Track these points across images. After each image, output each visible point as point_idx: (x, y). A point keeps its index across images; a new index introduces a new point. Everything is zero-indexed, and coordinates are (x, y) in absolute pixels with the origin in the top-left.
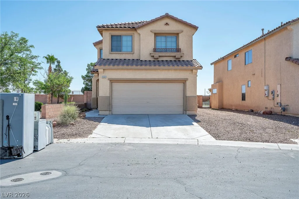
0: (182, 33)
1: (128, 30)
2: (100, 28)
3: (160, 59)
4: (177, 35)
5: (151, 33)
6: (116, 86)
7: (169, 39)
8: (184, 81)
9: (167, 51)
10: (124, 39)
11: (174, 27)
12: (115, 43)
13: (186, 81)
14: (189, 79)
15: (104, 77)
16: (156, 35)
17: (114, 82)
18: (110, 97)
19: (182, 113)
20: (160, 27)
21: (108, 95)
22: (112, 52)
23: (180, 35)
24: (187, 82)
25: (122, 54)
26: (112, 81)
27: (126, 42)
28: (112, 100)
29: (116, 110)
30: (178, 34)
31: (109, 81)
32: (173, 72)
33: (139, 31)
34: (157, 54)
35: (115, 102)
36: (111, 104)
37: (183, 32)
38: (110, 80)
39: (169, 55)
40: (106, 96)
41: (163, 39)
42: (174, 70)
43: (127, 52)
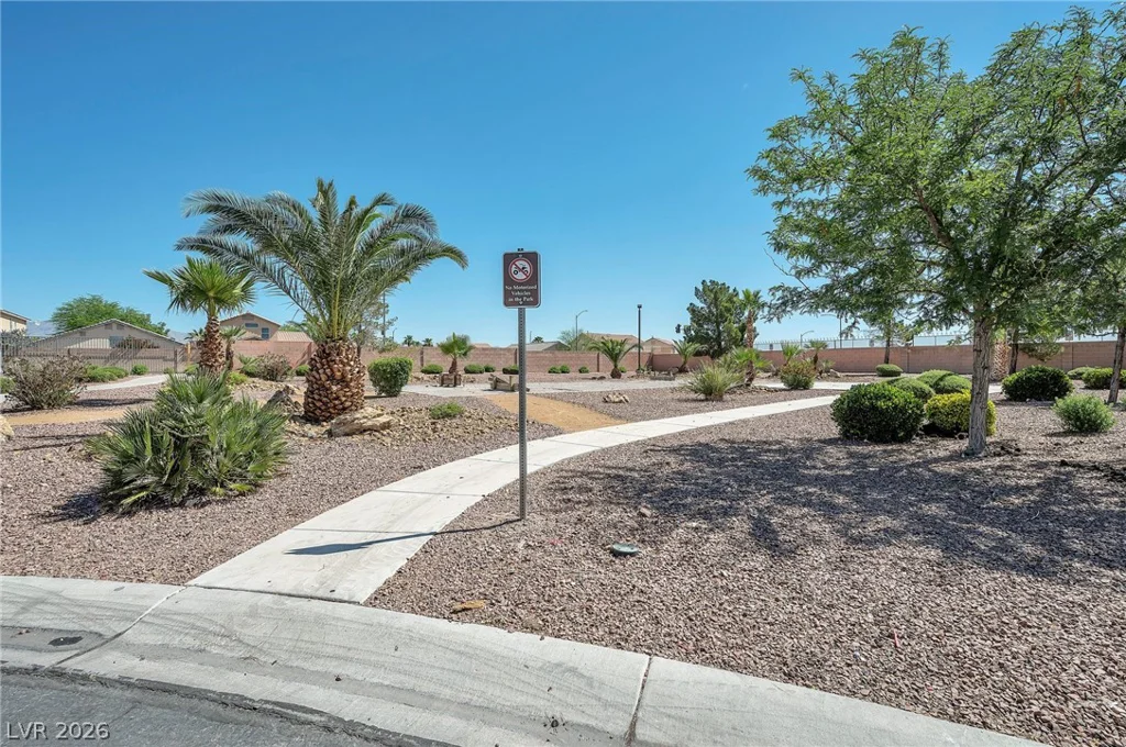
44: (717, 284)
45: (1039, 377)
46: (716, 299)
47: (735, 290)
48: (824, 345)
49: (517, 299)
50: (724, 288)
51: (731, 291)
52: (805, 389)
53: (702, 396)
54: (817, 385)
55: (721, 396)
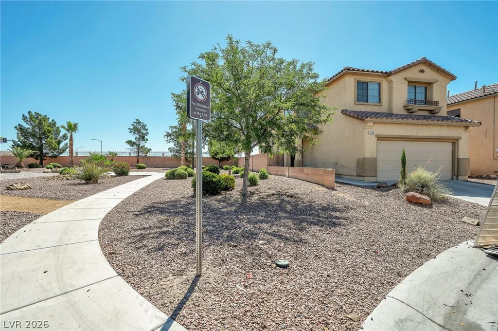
0: (436, 83)
4: (430, 84)
5: (405, 81)
8: (455, 139)
10: (370, 86)
11: (429, 75)
13: (457, 140)
14: (462, 138)
15: (372, 133)
16: (411, 83)
19: (450, 178)
20: (414, 74)
21: (375, 156)
23: (435, 85)
24: (460, 142)
25: (367, 106)
27: (372, 90)
30: (433, 84)
37: (438, 82)
42: (447, 126)
43: (374, 103)
44: (40, 115)
45: (213, 168)
46: (40, 123)
47: (53, 121)
48: (116, 154)
49: (198, 113)
50: (45, 118)
51: (50, 121)
52: (126, 175)
53: (84, 182)
54: (131, 173)
55: (97, 181)
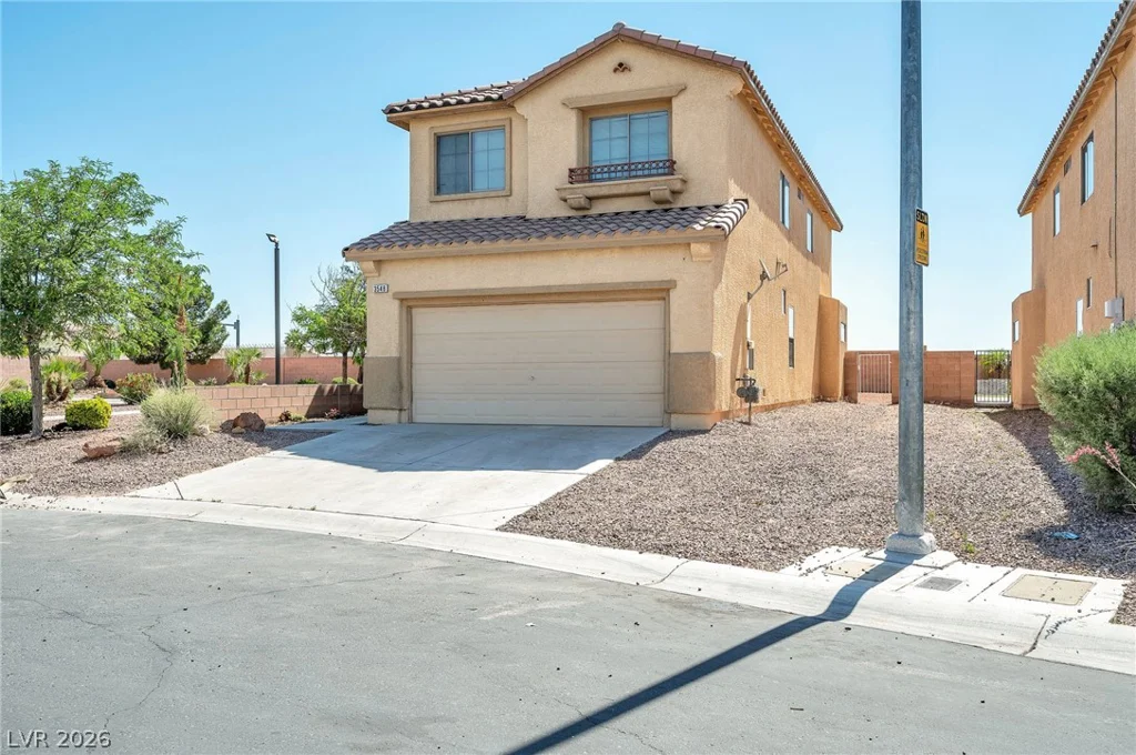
0: (681, 97)
1: (485, 109)
2: (394, 115)
3: (598, 209)
4: (668, 104)
5: (565, 111)
6: (425, 319)
7: (640, 127)
8: (660, 292)
9: (634, 173)
10: (480, 142)
11: (649, 75)
12: (448, 165)
13: (668, 290)
14: (679, 283)
15: (380, 290)
16: (588, 114)
17: (416, 306)
18: (399, 360)
19: (659, 421)
20: (596, 83)
21: (394, 353)
22: (439, 198)
23: (675, 103)
24: (673, 294)
25: (470, 202)
26: (411, 304)
27: (485, 152)
28: (414, 371)
29: (428, 409)
30: (668, 101)
31: (397, 303)
32: (617, 255)
33: (523, 108)
34: (579, 191)
35: (424, 379)
36: (405, 384)
37: (688, 91)
38: (402, 300)
39: (623, 190)
40: (388, 355)
41: (619, 127)
42: (622, 248)
43: (489, 189)
